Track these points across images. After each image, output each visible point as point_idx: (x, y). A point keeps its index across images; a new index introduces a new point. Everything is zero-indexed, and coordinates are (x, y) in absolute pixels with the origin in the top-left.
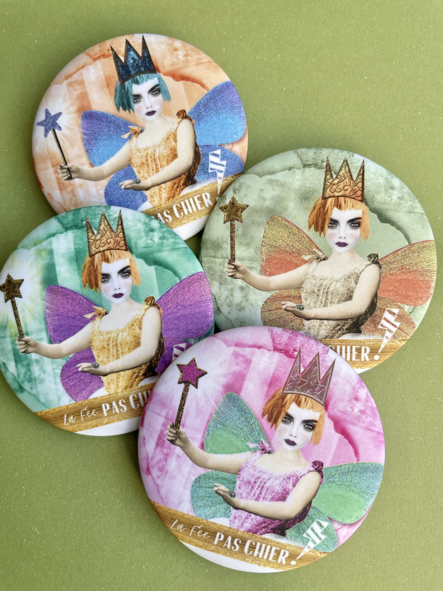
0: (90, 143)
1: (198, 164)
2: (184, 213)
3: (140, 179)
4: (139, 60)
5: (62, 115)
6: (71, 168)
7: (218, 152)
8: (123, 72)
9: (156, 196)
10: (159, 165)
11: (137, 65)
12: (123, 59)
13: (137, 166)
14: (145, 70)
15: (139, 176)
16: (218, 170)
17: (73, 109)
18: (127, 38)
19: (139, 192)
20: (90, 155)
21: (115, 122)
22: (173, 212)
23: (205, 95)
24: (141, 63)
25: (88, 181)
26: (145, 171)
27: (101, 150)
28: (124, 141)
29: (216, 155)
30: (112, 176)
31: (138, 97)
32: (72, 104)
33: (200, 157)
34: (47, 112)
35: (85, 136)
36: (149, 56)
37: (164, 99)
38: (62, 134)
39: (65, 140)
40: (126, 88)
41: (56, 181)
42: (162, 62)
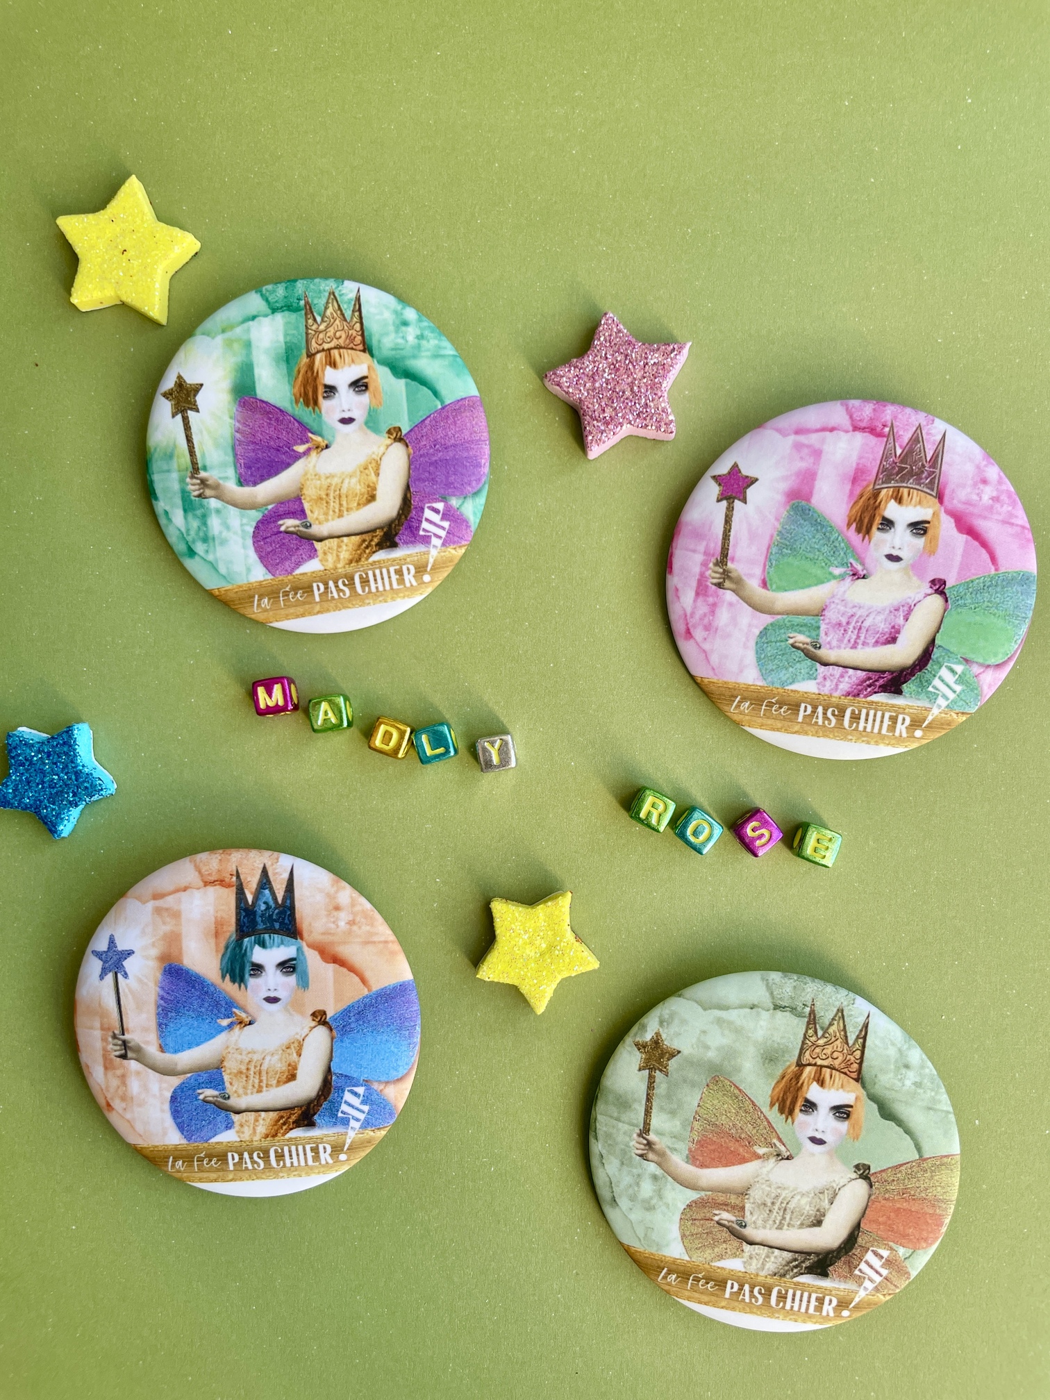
0: (166, 1014)
1: (325, 1099)
2: (284, 1164)
3: (230, 1094)
4: (275, 908)
5: (133, 955)
6: (129, 1042)
7: (360, 1090)
8: (245, 920)
9: (249, 1126)
10: (265, 1082)
11: (271, 916)
12: (250, 898)
13: (230, 1074)
14: (281, 929)
15: (230, 1089)
16: (353, 1117)
17: (154, 952)
18: (266, 861)
19: (224, 1111)
20: (162, 1032)
21: (213, 995)
22: (269, 1157)
23: (364, 998)
24: (277, 914)
25: (150, 1071)
26: (241, 1084)
27: (181, 1031)
28: (221, 1030)
29: (356, 1094)
30: (189, 1075)
31: (258, 969)
32: (153, 945)
33: (330, 1089)
34: (112, 941)
35: (162, 1002)
36: (292, 908)
37: (298, 985)
38: (127, 985)
39: (130, 997)
40: (244, 948)
41: (101, 1053)
42: (310, 925)
